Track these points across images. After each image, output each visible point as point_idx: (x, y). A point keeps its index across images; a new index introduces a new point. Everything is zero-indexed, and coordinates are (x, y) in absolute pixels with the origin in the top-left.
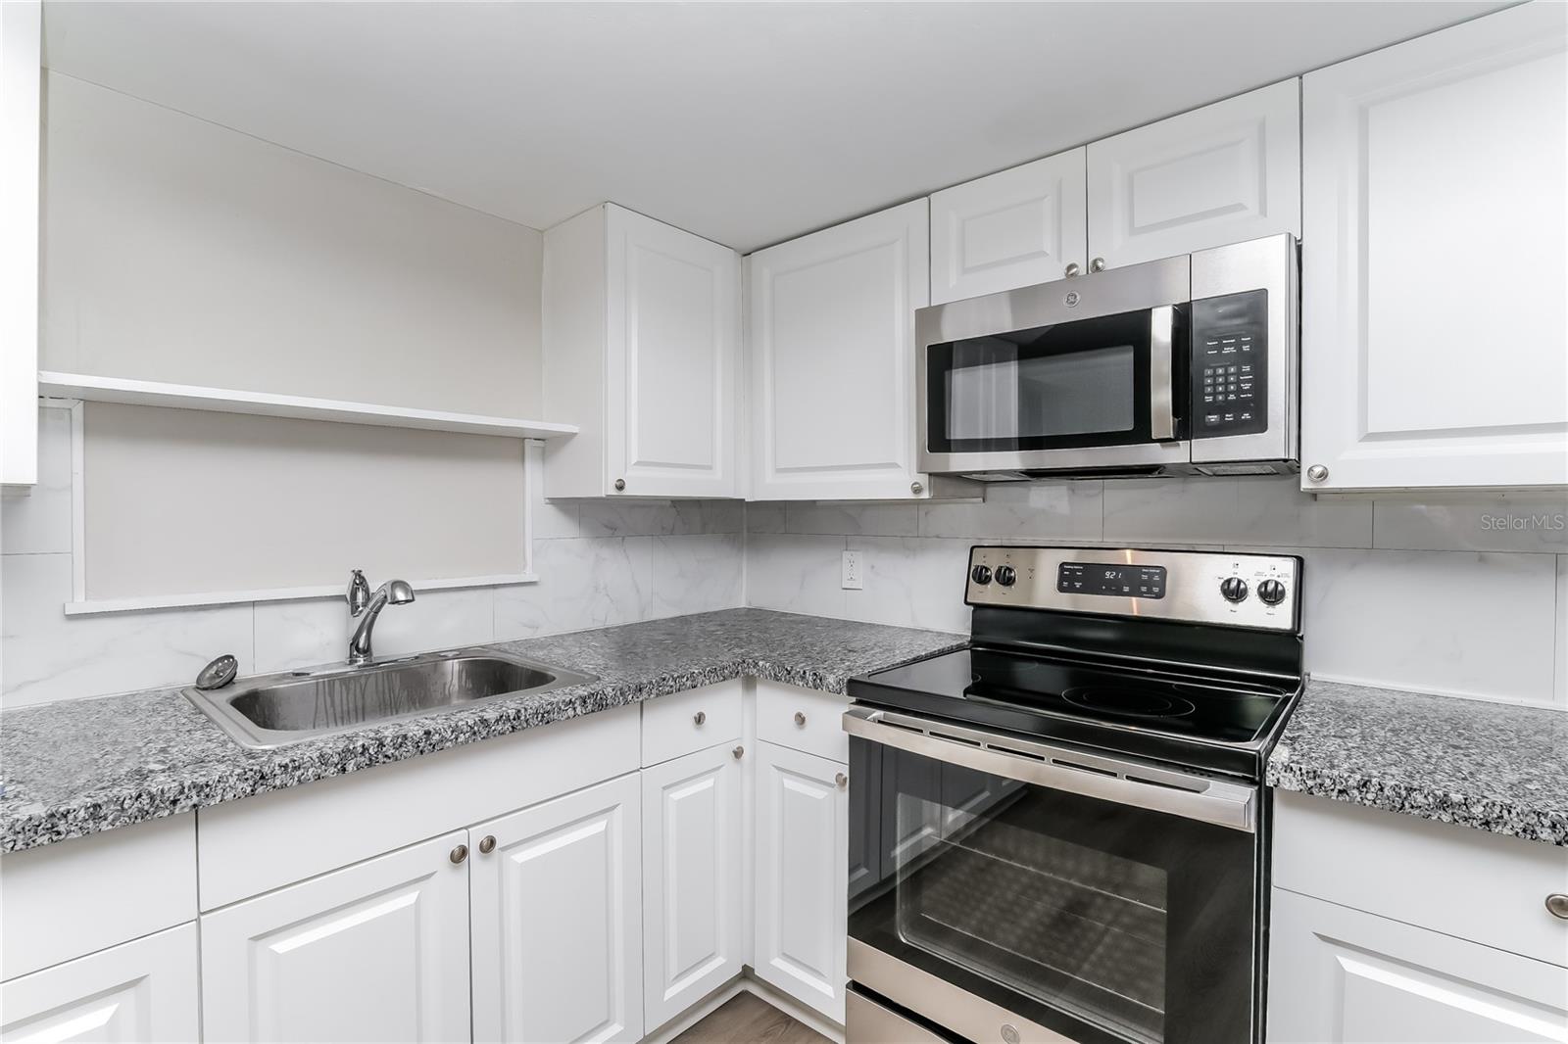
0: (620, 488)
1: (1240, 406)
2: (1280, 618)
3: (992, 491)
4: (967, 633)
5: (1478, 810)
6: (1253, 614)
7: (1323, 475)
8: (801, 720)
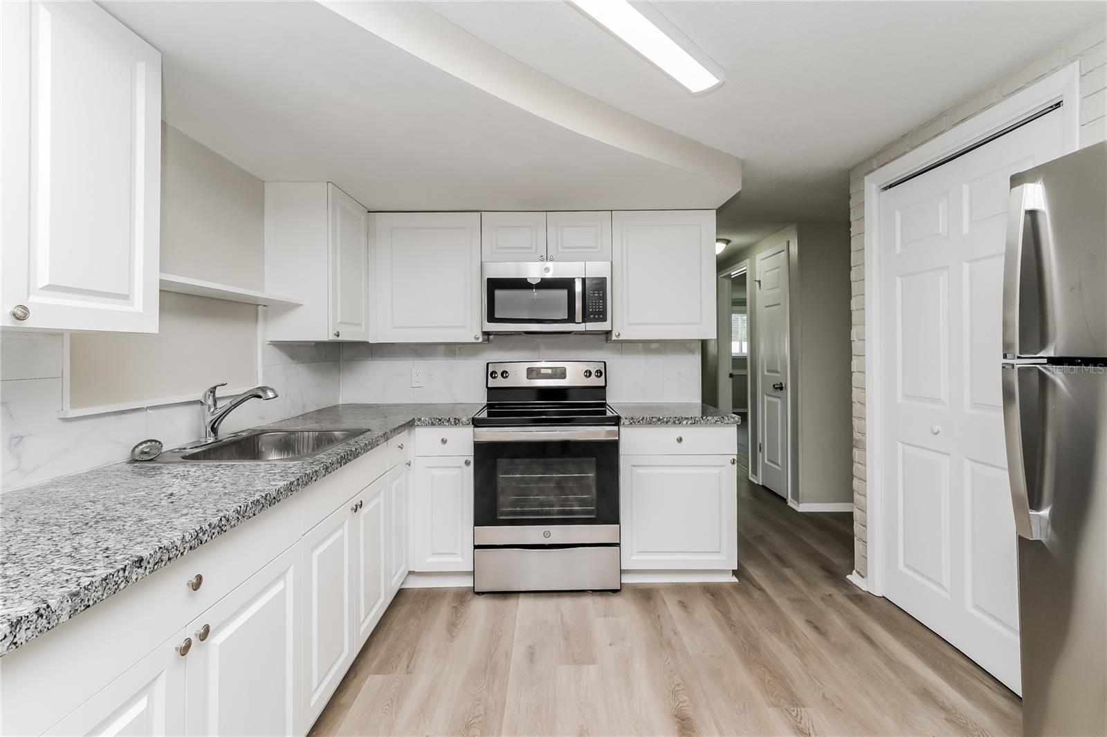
0: (338, 336)
1: (599, 313)
5: (665, 420)
6: (592, 381)
7: (618, 336)
8: (444, 441)
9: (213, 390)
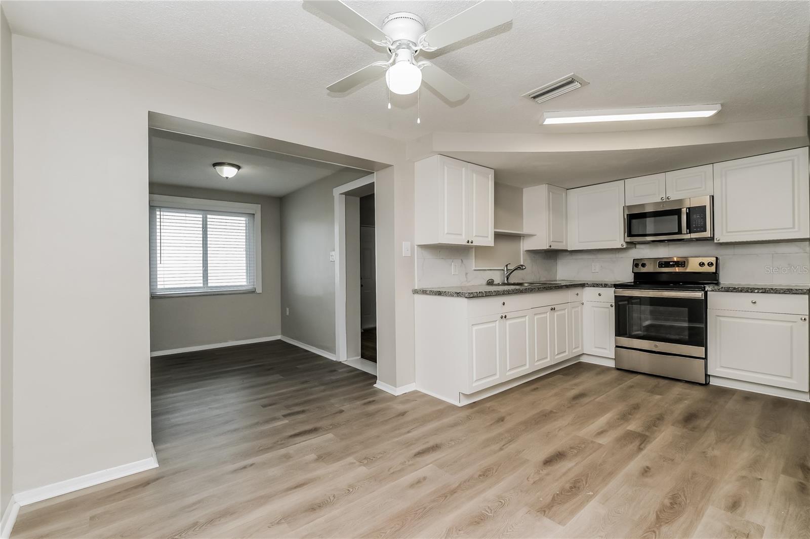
0: (550, 247)
1: (701, 227)
2: (713, 269)
3: (638, 246)
4: (633, 281)
6: (706, 269)
7: (719, 240)
8: (600, 295)
9: (507, 266)
